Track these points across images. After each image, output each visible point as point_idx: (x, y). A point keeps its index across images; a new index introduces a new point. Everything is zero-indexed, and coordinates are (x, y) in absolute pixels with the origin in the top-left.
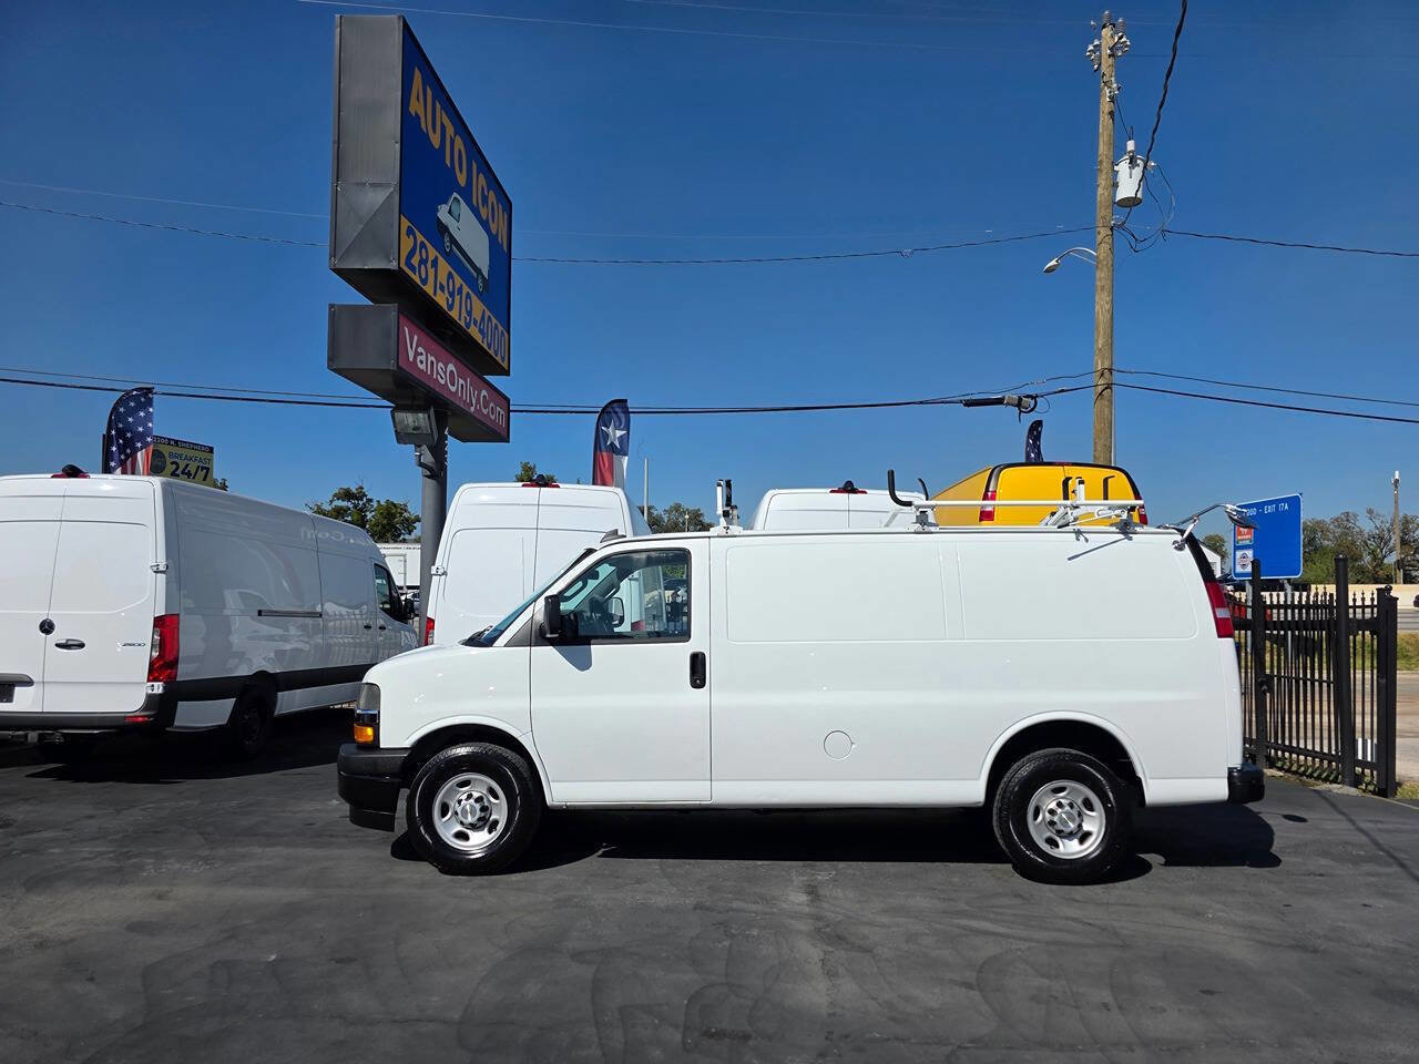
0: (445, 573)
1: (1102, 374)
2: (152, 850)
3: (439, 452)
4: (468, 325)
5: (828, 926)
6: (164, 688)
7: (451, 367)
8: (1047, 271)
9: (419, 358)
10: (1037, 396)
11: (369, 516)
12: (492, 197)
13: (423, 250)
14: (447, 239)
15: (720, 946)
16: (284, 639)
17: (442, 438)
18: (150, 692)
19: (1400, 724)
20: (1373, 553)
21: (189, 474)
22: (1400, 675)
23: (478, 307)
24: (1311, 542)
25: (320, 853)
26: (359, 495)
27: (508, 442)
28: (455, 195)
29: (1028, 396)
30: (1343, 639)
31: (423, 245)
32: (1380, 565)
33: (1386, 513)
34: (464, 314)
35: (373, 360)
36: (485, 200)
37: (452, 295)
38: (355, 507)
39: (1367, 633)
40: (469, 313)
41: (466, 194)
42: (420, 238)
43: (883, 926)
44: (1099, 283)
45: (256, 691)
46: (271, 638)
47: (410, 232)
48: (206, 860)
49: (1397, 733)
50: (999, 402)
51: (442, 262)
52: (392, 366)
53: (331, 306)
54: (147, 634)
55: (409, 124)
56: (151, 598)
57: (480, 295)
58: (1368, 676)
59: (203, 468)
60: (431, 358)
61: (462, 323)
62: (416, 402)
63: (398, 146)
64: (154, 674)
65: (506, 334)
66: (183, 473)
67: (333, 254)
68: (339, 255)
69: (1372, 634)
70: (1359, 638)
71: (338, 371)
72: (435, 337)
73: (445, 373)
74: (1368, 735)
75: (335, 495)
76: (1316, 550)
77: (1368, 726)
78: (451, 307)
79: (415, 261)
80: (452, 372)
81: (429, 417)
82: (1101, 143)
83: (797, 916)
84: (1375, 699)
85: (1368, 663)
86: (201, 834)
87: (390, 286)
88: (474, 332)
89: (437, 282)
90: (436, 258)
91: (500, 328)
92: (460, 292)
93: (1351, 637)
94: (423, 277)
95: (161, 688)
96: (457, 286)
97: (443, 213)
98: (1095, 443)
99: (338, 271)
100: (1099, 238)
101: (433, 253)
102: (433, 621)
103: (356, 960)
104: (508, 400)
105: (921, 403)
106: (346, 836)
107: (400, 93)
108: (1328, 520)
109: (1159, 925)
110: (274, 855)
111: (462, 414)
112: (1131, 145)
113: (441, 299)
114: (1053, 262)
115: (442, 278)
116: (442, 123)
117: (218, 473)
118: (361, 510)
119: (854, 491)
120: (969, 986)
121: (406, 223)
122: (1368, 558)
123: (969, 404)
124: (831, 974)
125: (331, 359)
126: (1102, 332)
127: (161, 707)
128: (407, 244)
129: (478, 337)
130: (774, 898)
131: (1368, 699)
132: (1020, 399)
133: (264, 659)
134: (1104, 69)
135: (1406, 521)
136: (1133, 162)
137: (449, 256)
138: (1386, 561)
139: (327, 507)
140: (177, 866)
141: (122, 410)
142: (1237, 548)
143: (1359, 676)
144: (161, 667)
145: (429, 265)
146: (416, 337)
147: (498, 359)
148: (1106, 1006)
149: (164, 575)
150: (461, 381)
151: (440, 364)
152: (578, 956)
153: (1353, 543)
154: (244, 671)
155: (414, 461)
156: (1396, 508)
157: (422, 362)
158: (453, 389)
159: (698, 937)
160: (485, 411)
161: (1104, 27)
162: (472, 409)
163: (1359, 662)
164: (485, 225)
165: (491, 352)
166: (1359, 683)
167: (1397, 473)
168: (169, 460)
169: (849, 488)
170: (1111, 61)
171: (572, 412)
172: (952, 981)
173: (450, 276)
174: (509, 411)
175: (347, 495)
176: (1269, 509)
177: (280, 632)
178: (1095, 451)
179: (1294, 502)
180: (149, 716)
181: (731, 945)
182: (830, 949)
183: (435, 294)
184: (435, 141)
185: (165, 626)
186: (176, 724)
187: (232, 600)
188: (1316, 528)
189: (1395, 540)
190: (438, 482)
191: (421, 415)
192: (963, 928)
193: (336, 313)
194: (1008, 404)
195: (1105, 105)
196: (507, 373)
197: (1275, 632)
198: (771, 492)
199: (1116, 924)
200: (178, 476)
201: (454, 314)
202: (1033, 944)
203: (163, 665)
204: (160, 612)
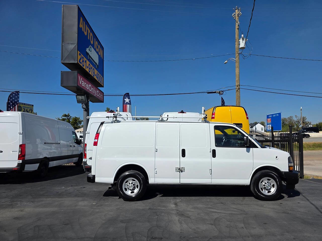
0: (89, 133)
1: (238, 86)
2: (19, 200)
3: (87, 105)
4: (94, 76)
5: (180, 212)
6: (22, 161)
7: (90, 85)
8: (225, 63)
9: (82, 83)
10: (223, 91)
11: (71, 120)
12: (99, 46)
13: (83, 59)
14: (88, 56)
15: (155, 217)
16: (51, 149)
17: (88, 102)
18: (19, 162)
19: (304, 162)
20: (297, 125)
21: (27, 111)
22: (304, 152)
23: (96, 72)
24: (283, 123)
25: (60, 199)
26: (68, 116)
27: (103, 102)
28: (90, 46)
29: (221, 91)
30: (291, 144)
31: (83, 57)
32: (298, 128)
33: (299, 116)
34: (93, 73)
35: (72, 83)
36: (97, 47)
37: (90, 69)
38: (68, 118)
39: (297, 142)
40: (94, 73)
41: (93, 46)
42: (82, 56)
43: (192, 211)
44: (236, 66)
45: (44, 162)
46: (48, 149)
47: (80, 54)
48: (33, 202)
49: (304, 165)
50: (215, 92)
51: (87, 61)
52: (76, 85)
53: (61, 71)
54: (18, 149)
55: (79, 29)
56: (19, 140)
57: (96, 69)
58: (297, 152)
59: (31, 110)
60: (85, 83)
61: (92, 75)
62: (82, 94)
63: (77, 35)
64: (19, 158)
65: (103, 78)
66: (26, 111)
67: (62, 60)
68: (63, 60)
70: (295, 144)
71: (62, 86)
72: (85, 78)
73: (88, 87)
74: (297, 165)
75: (63, 116)
76: (284, 124)
77: (297, 163)
78: (90, 72)
79: (81, 61)
80: (90, 87)
81: (85, 97)
82: (236, 35)
83: (173, 210)
84: (299, 157)
85: (297, 149)
86: (31, 196)
87: (75, 67)
88: (95, 77)
89: (86, 66)
90: (86, 61)
91: (101, 76)
92: (92, 68)
93: (293, 143)
94: (83, 65)
95: (21, 162)
96: (91, 67)
97: (87, 50)
98: (236, 102)
99: (63, 63)
100: (236, 56)
101: (85, 59)
102: (86, 144)
103: (69, 224)
104: (103, 93)
105: (198, 93)
106: (66, 195)
107: (77, 23)
108: (287, 118)
109: (254, 209)
110: (49, 200)
111: (92, 96)
112: (242, 36)
113: (87, 70)
114: (226, 61)
115: (88, 65)
116: (87, 30)
117: (34, 111)
118: (69, 119)
119: (183, 113)
120: (212, 224)
121: (79, 52)
122: (296, 126)
123: (209, 93)
124: (181, 223)
125: (62, 84)
126: (237, 76)
127: (21, 166)
128: (79, 57)
129: (96, 79)
130: (167, 206)
131: (297, 157)
132: (220, 92)
133: (46, 154)
134: (236, 19)
135: (304, 118)
136: (243, 39)
137: (89, 60)
138: (299, 127)
139: (61, 119)
140: (26, 203)
141: (11, 96)
142: (267, 124)
143: (295, 152)
144: (21, 157)
145: (84, 62)
146: (82, 79)
147: (101, 83)
148: (243, 227)
149: (22, 135)
150: (92, 89)
151: (87, 85)
152: (122, 221)
153: (292, 123)
154: (41, 157)
155: (81, 107)
156: (301, 115)
157: (83, 84)
158: (90, 90)
159: (150, 216)
160: (98, 96)
161: (236, 9)
162: (95, 95)
163: (295, 149)
164: (97, 53)
165: (99, 82)
166: (295, 154)
167: (301, 107)
168: (23, 108)
169: (182, 112)
170: (238, 17)
171: (118, 96)
172: (208, 223)
173: (89, 64)
174: (104, 96)
175: (65, 116)
176: (274, 116)
177: (49, 147)
178: (236, 103)
179: (280, 114)
180: (19, 168)
181: (157, 217)
182: (180, 217)
183: (86, 68)
184: (86, 34)
185: (22, 147)
186: (25, 170)
187: (38, 141)
188: (285, 119)
189: (301, 122)
190: (87, 112)
191: (83, 97)
192: (210, 211)
193: (63, 73)
194: (217, 93)
195: (237, 27)
196: (103, 87)
197: (277, 143)
198: (165, 113)
199: (244, 209)
200: (25, 112)
201: (90, 73)
202: (226, 214)
203: (22, 156)
204: (21, 143)
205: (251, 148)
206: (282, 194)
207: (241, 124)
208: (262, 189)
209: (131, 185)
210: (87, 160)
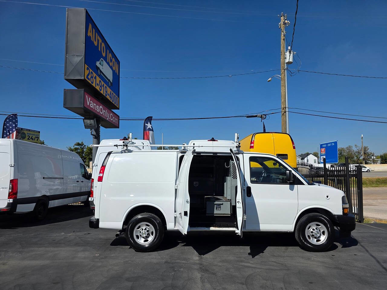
1: (283, 109)
2: (5, 249)
3: (97, 131)
4: (106, 95)
5: (204, 267)
6: (13, 201)
7: (101, 107)
8: (269, 81)
9: (91, 104)
10: (266, 115)
11: (85, 150)
12: (113, 60)
13: (92, 74)
14: (99, 71)
15: (171, 274)
16: (54, 185)
17: (98, 127)
18: (9, 202)
19: (364, 202)
20: (357, 156)
21: (33, 139)
22: (364, 189)
23: (109, 90)
24: (341, 153)
25: (56, 249)
26: (82, 144)
27: (119, 128)
28: (102, 59)
29: (264, 115)
30: (348, 179)
31: (92, 73)
32: (359, 159)
33: (360, 145)
34: (105, 92)
35: (77, 105)
36: (111, 61)
37: (101, 87)
39: (354, 178)
40: (106, 92)
41: (105, 59)
42: (91, 70)
43: (220, 266)
44: (282, 84)
45: (42, 201)
46: (49, 185)
47: (88, 69)
48: (20, 252)
49: (363, 205)
50: (256, 116)
51: (97, 77)
52: (82, 106)
53: (65, 89)
54: (8, 185)
55: (88, 39)
56: (9, 174)
57: (110, 87)
58: (355, 189)
59: (37, 137)
60: (94, 104)
61: (104, 95)
62: (90, 117)
63: (84, 45)
64: (9, 197)
65: (118, 98)
66: (31, 139)
67: (65, 75)
68: (67, 75)
69: (356, 178)
70: (352, 179)
71: (66, 108)
72: (96, 99)
73: (99, 109)
74: (355, 205)
75: (75, 144)
76: (342, 156)
77: (355, 203)
78: (101, 90)
79: (89, 77)
80: (101, 108)
81: (94, 121)
82: (281, 47)
83: (195, 264)
84: (357, 196)
85: (355, 185)
86: (20, 244)
87: (82, 84)
88: (108, 97)
89: (96, 83)
90: (96, 76)
91: (116, 96)
92: (103, 86)
93: (350, 179)
94: (92, 81)
95: (12, 201)
96: (102, 84)
97: (98, 64)
98: (282, 127)
99: (66, 80)
100: (282, 72)
101: (95, 75)
102: (93, 179)
103: (59, 283)
104: (119, 116)
105: (235, 117)
106: (64, 243)
107: (85, 30)
108: (345, 148)
109: (298, 263)
110: (41, 250)
111: (104, 120)
112: (289, 48)
113: (98, 88)
114: (270, 79)
115: (98, 82)
116: (98, 39)
117: (41, 139)
118: (82, 148)
119: (214, 141)
120: (243, 284)
121: (86, 66)
122: (356, 158)
123: (248, 117)
124: (203, 282)
125: (64, 105)
126: (283, 97)
127: (12, 207)
128: (87, 72)
129: (109, 99)
130: (189, 259)
131: (355, 195)
132: (262, 116)
133: (46, 191)
134: (282, 28)
135: (365, 148)
136: (290, 52)
137: (99, 76)
138: (360, 158)
139: (73, 148)
140: (11, 254)
141: (8, 120)
142: (321, 155)
143: (352, 189)
144: (11, 195)
145: (94, 78)
146: (90, 98)
147: (116, 105)
148: (282, 288)
149: (13, 168)
150: (104, 111)
151: (97, 106)
152: (128, 280)
153: (352, 154)
154: (39, 195)
155: (90, 133)
156: (362, 144)
157: (91, 105)
158: (102, 113)
159: (165, 272)
160: (112, 120)
161: (282, 16)
162: (108, 119)
163: (352, 185)
164: (111, 67)
165: (114, 103)
166: (353, 191)
167: (362, 135)
168: (27, 135)
169: (213, 140)
170: (283, 25)
171: (138, 120)
172: (238, 282)
173: (100, 81)
174: (119, 120)
175: (78, 144)
176: (329, 145)
177: (52, 183)
178: (282, 129)
179: (336, 143)
180: (8, 209)
181: (174, 274)
182: (203, 274)
183: (96, 86)
184: (96, 43)
185: (14, 183)
186: (17, 211)
187: (38, 175)
188: (342, 150)
189: (362, 153)
190: (97, 139)
191: (92, 120)
192: (243, 266)
193: (66, 92)
194: (258, 117)
195: (282, 37)
196: (119, 109)
197: (330, 178)
198: (191, 141)
199: (286, 263)
201: (102, 92)
202: (262, 270)
203: (13, 194)
204: (12, 178)
205: (295, 185)
206: (334, 243)
207: (287, 155)
208: (309, 236)
209: (145, 232)
210: (93, 199)
